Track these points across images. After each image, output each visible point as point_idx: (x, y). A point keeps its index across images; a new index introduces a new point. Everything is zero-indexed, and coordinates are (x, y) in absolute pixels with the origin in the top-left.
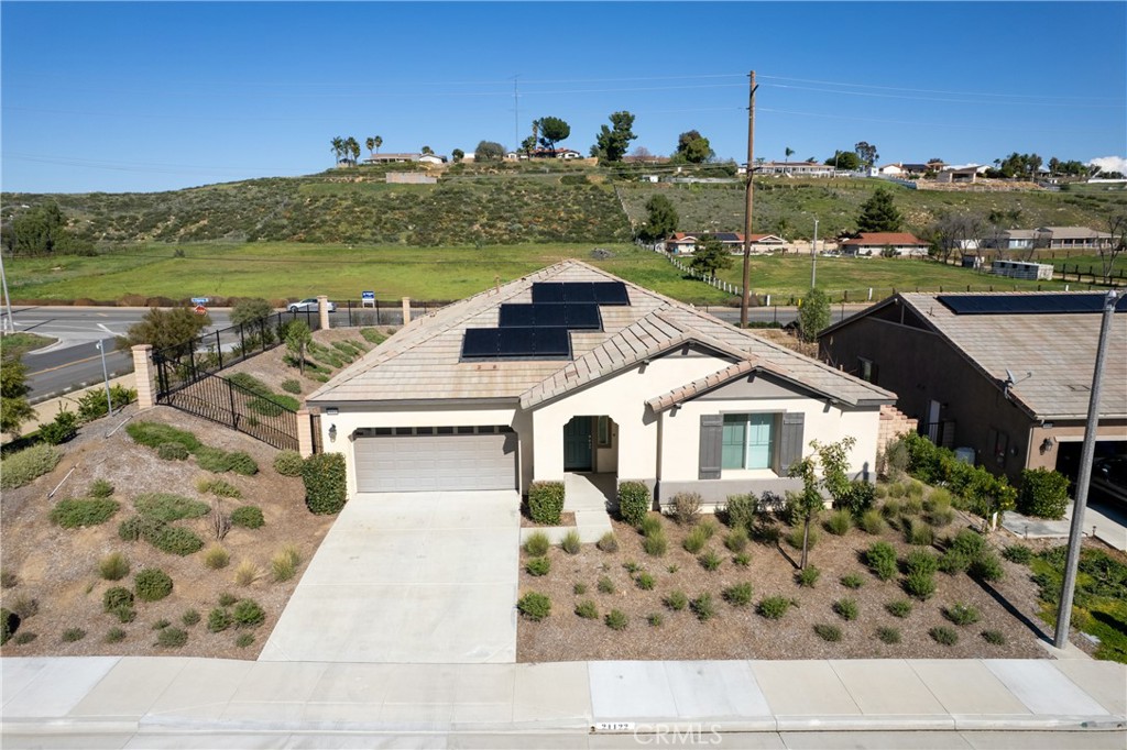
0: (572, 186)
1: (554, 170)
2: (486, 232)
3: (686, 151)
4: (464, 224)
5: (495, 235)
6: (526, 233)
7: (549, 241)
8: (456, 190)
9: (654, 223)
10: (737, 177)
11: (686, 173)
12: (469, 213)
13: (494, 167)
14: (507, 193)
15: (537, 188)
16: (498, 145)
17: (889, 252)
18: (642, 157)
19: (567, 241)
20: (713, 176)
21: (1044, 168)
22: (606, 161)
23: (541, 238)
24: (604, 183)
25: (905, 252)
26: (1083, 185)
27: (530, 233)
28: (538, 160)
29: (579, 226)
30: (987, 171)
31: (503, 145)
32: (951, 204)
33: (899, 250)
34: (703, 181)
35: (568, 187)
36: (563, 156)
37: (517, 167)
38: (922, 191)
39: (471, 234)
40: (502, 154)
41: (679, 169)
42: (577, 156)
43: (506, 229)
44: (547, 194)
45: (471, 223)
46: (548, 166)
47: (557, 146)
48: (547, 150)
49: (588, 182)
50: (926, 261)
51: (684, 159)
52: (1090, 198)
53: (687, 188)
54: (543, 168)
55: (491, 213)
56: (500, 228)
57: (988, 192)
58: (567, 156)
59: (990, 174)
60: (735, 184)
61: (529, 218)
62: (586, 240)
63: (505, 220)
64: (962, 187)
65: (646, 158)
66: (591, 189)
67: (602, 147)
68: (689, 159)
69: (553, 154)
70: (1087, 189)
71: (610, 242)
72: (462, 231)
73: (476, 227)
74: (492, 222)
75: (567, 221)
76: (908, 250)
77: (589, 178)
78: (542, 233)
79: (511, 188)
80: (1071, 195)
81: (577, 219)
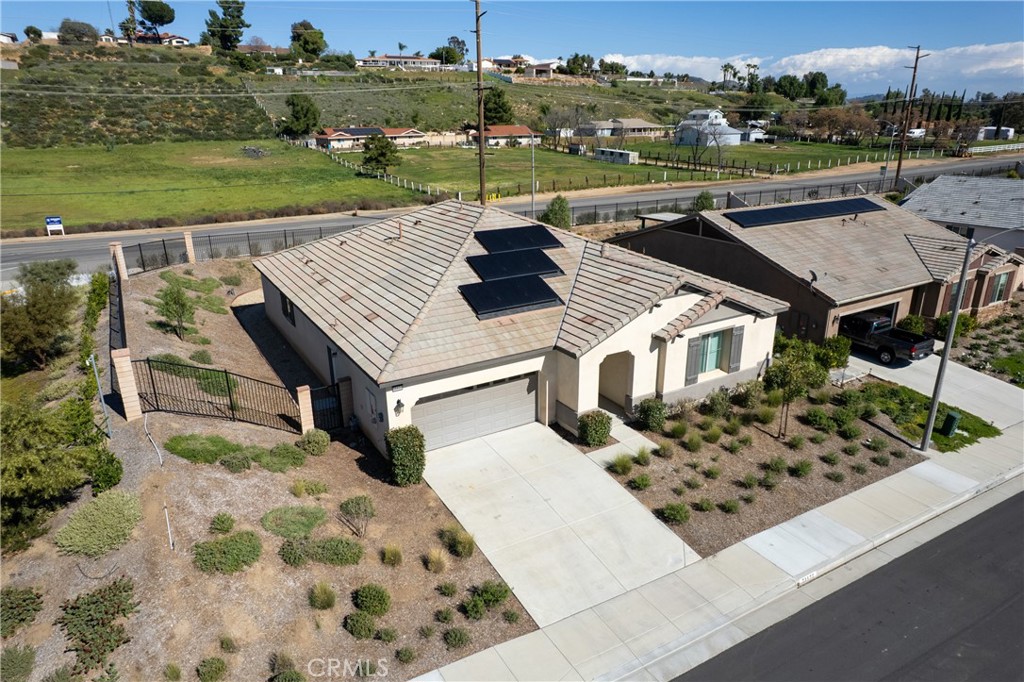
0: (195, 78)
1: (165, 59)
2: (108, 130)
3: (301, 42)
4: (78, 121)
5: (121, 134)
6: (158, 131)
7: (186, 140)
8: (51, 79)
9: (298, 119)
10: (357, 71)
11: (308, 64)
12: (79, 108)
13: (90, 53)
14: (120, 85)
15: (155, 79)
16: (88, 26)
17: (513, 143)
18: (257, 47)
19: (207, 138)
20: (335, 68)
21: (596, 66)
22: (222, 50)
23: (177, 136)
24: (227, 75)
25: (524, 141)
26: (624, 82)
27: (162, 130)
28: (141, 45)
29: (216, 122)
30: (558, 68)
31: (94, 25)
32: (541, 97)
33: (520, 140)
34: (327, 73)
35: (190, 79)
36: (170, 42)
37: (120, 54)
38: (517, 84)
39: (91, 132)
40: (96, 37)
41: (300, 61)
42: (186, 43)
43: (132, 127)
44: (169, 86)
45: (87, 120)
46: (156, 53)
47: (161, 30)
48: (150, 34)
49: (210, 74)
50: (541, 149)
51: (301, 50)
52: (632, 93)
53: (314, 81)
54: (152, 55)
55: (108, 107)
56: (124, 126)
57: (564, 86)
58: (174, 43)
59: (560, 70)
60: (359, 77)
61: (156, 114)
62: (227, 137)
63: (129, 116)
64: (544, 81)
65: (263, 48)
66: (216, 82)
67: (213, 34)
68: (306, 51)
69: (158, 39)
70: (627, 85)
71: (254, 138)
72: (78, 130)
73: (94, 125)
74: (113, 119)
75: (202, 117)
76: (526, 140)
77: (210, 69)
78: (176, 131)
79: (122, 78)
80: (619, 90)
81: (212, 115)
